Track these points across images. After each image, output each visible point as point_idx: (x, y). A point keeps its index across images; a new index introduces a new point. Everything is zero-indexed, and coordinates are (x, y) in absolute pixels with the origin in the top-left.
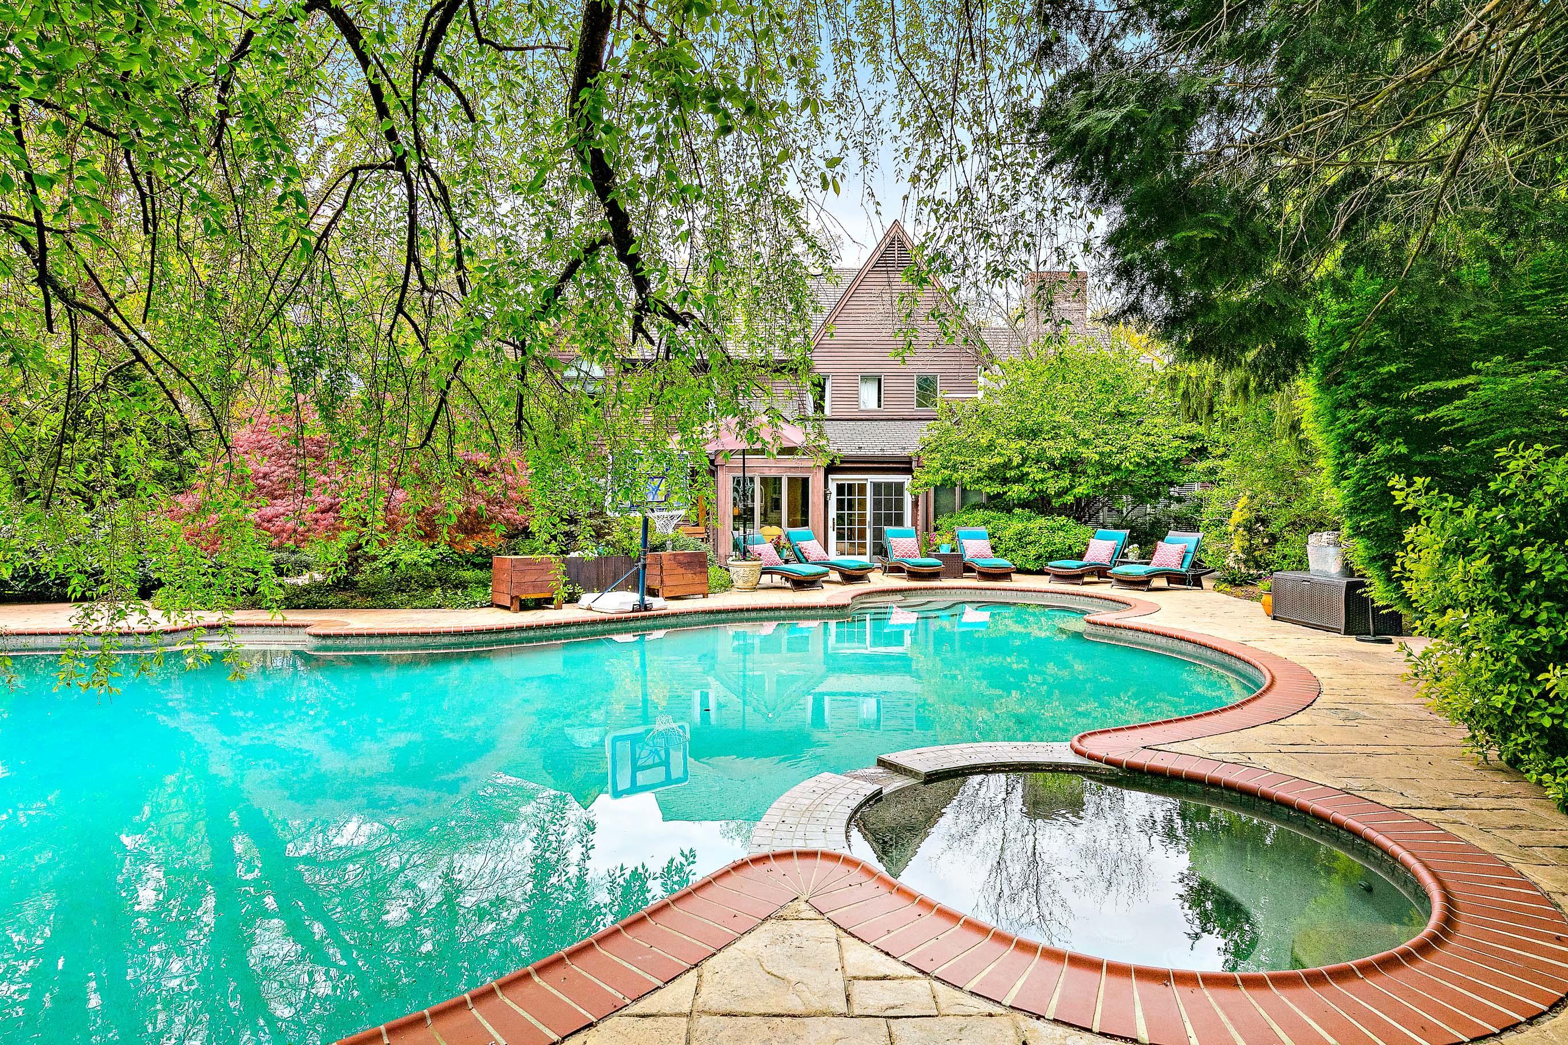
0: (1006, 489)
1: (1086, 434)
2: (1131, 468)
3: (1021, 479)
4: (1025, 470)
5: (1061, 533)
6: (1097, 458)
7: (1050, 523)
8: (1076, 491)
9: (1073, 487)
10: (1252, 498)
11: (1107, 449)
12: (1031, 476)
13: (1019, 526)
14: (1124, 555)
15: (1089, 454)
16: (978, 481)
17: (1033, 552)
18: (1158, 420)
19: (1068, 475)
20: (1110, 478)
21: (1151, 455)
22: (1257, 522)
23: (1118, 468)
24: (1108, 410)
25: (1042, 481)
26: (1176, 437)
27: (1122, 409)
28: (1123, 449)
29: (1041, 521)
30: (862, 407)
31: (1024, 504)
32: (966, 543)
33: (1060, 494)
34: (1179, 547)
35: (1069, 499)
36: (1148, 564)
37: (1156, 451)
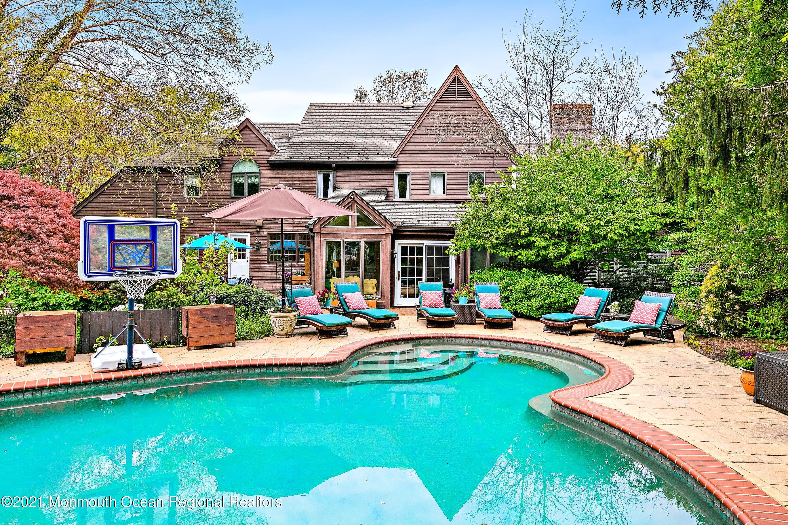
0: (517, 254)
1: (579, 211)
2: (615, 238)
3: (529, 246)
4: (532, 239)
5: (558, 289)
6: (588, 229)
7: (550, 280)
8: (571, 255)
9: (569, 252)
10: (723, 267)
11: (596, 223)
12: (536, 244)
13: (525, 282)
14: (608, 311)
15: (582, 227)
16: (496, 246)
17: (535, 303)
18: (639, 200)
19: (565, 243)
20: (599, 246)
21: (632, 228)
22: (727, 291)
23: (605, 238)
24: (598, 192)
25: (545, 248)
26: (652, 214)
27: (610, 192)
28: (609, 223)
29: (543, 279)
30: (432, 194)
31: (531, 265)
32: (482, 295)
33: (560, 257)
34: (654, 306)
35: (566, 262)
36: (626, 319)
37: (636, 225)
